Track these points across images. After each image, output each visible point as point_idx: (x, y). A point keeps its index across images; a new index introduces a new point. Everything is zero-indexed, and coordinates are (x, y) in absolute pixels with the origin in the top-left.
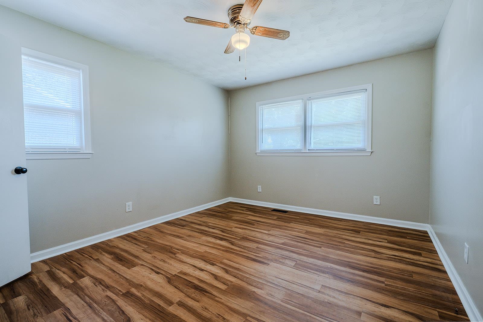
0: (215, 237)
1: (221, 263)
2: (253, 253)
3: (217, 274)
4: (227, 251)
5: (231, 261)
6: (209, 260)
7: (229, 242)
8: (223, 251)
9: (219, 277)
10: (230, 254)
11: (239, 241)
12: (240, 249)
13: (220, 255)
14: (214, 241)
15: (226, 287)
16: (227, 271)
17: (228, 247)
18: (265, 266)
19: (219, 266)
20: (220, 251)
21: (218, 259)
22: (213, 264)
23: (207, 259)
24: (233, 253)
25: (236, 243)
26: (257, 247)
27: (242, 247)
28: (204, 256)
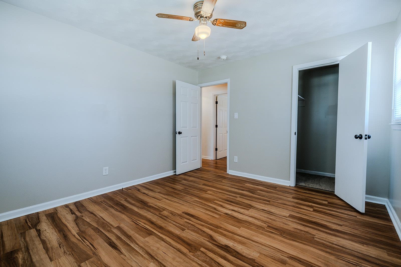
0: (240, 256)
1: (220, 215)
2: (192, 223)
3: (221, 208)
4: (217, 227)
5: (212, 216)
6: (231, 218)
7: (215, 241)
8: (221, 227)
9: (220, 206)
10: (214, 223)
11: (202, 242)
12: (203, 230)
13: (223, 223)
14: (238, 246)
15: (214, 201)
16: (215, 209)
17: (216, 232)
18: (186, 211)
19: (221, 212)
20: (224, 227)
21: (224, 218)
22: (226, 214)
23: (233, 219)
24: (211, 224)
25: (208, 239)
26: (183, 230)
27: (200, 232)
28: (237, 222)
